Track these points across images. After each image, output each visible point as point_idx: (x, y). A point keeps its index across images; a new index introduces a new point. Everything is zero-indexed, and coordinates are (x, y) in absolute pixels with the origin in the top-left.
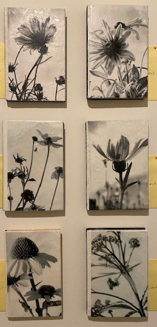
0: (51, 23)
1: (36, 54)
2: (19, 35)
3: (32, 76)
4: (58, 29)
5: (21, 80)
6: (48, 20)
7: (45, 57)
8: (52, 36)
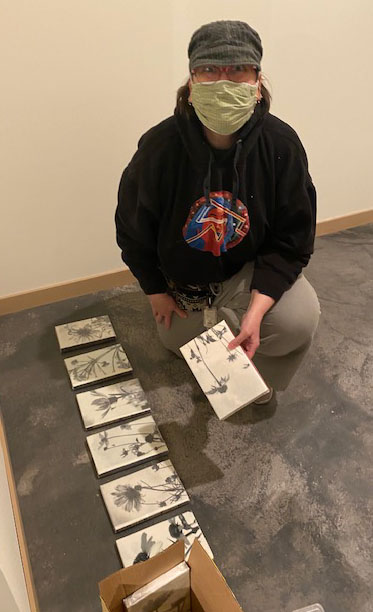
0: (115, 491)
1: (143, 492)
2: (134, 509)
3: (162, 488)
4: (116, 485)
5: (169, 495)
6: (113, 494)
7: (143, 485)
8: (125, 487)
